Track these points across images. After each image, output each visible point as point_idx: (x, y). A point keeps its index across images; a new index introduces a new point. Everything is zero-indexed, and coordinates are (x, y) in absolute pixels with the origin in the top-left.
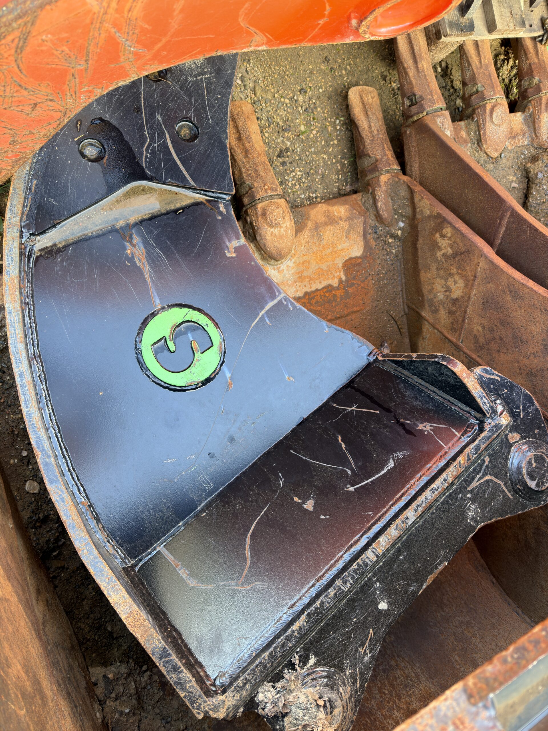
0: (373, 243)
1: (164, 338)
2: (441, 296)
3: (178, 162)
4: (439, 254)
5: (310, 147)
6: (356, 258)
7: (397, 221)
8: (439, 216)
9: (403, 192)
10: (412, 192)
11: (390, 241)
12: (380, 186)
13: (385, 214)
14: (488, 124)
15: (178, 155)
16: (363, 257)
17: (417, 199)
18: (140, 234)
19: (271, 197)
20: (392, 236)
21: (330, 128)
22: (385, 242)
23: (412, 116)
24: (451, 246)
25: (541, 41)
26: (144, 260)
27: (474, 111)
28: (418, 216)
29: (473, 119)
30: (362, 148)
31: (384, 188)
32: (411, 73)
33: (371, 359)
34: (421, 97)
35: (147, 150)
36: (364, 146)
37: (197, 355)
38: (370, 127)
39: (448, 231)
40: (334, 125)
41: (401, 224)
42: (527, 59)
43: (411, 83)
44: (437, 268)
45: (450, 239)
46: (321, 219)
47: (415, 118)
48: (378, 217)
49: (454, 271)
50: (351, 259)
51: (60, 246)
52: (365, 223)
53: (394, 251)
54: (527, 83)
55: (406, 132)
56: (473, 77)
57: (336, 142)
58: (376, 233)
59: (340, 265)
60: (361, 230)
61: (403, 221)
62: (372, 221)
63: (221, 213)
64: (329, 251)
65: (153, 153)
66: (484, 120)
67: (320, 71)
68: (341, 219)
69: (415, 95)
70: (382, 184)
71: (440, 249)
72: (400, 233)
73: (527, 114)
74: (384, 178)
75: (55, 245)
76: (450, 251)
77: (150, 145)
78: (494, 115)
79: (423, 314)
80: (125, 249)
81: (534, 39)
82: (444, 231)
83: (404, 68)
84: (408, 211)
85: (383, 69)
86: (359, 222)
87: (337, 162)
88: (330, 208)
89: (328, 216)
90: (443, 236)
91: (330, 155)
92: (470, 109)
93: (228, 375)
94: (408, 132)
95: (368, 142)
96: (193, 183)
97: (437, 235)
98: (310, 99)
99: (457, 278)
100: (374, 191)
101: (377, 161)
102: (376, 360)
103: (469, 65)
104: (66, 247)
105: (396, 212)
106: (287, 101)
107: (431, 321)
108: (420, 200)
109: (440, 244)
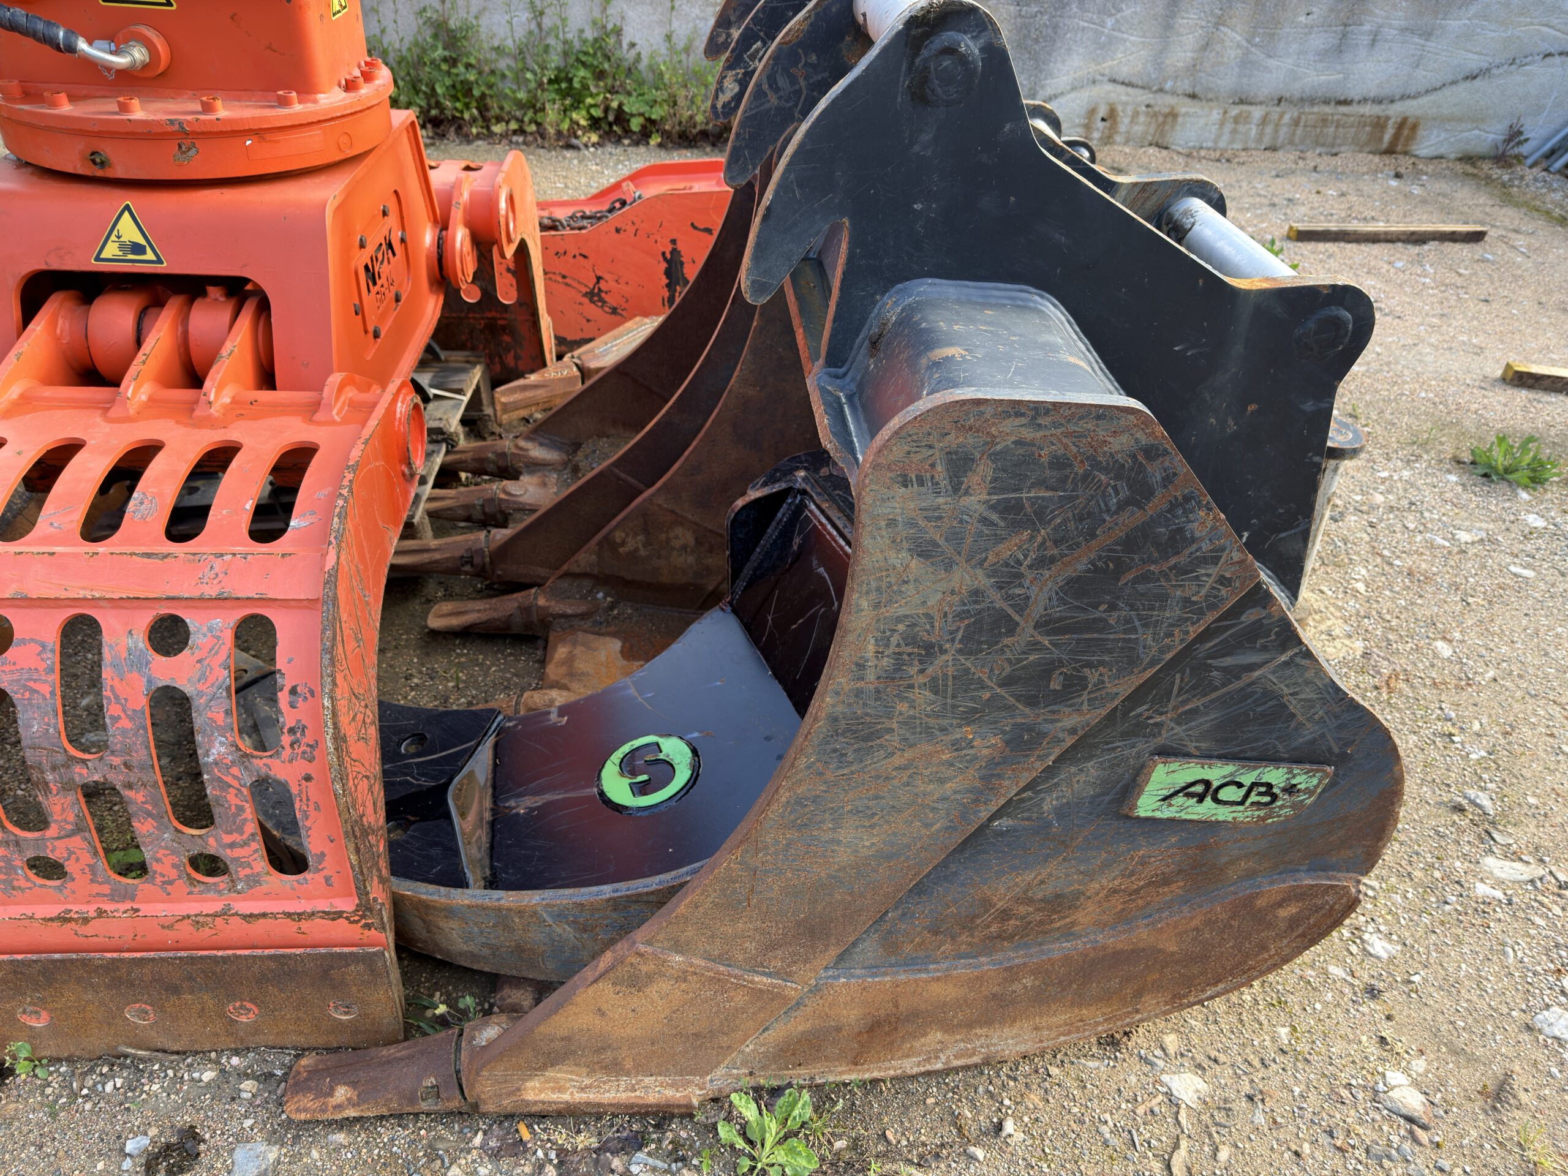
0: (612, 629)
1: (631, 785)
2: (691, 560)
3: (444, 753)
4: (642, 552)
6: (622, 647)
7: (595, 599)
8: (600, 544)
9: (565, 584)
10: (567, 575)
11: (616, 612)
12: (549, 607)
13: (582, 609)
14: (521, 499)
15: (436, 753)
16: (624, 640)
17: (577, 570)
18: (507, 799)
19: (517, 703)
20: (611, 607)
22: (615, 617)
23: (484, 565)
24: (636, 535)
25: (453, 446)
26: (538, 798)
27: (502, 512)
28: (596, 571)
29: (510, 514)
30: (498, 623)
31: (553, 603)
32: (437, 556)
33: (729, 609)
34: (467, 550)
35: (417, 780)
36: (499, 620)
37: (661, 756)
38: (479, 611)
41: (600, 595)
42: (466, 461)
43: (447, 559)
44: (658, 558)
46: (563, 670)
47: (488, 560)
48: (583, 616)
49: (663, 536)
50: (622, 652)
51: (488, 872)
52: (585, 631)
53: (629, 611)
54: (492, 466)
55: (499, 576)
56: (466, 507)
58: (601, 623)
60: (591, 637)
61: (598, 593)
62: (588, 624)
63: (516, 726)
64: (603, 669)
65: (423, 775)
66: (515, 502)
68: (570, 652)
69: (462, 557)
70: (547, 604)
71: (637, 550)
72: (609, 599)
73: (524, 470)
74: (542, 602)
75: (484, 878)
76: (641, 537)
77: (413, 777)
78: (514, 492)
79: (711, 588)
80: (518, 814)
81: (448, 452)
82: (618, 540)
83: (429, 563)
84: (587, 583)
86: (581, 636)
88: (555, 661)
89: (563, 664)
90: (623, 544)
92: (499, 516)
93: (696, 735)
94: (500, 572)
95: (495, 615)
96: (472, 743)
97: (621, 550)
99: (672, 535)
100: (552, 615)
101: (519, 607)
102: (730, 603)
103: (450, 509)
104: (492, 867)
105: (584, 597)
107: (720, 578)
108: (579, 566)
109: (632, 548)
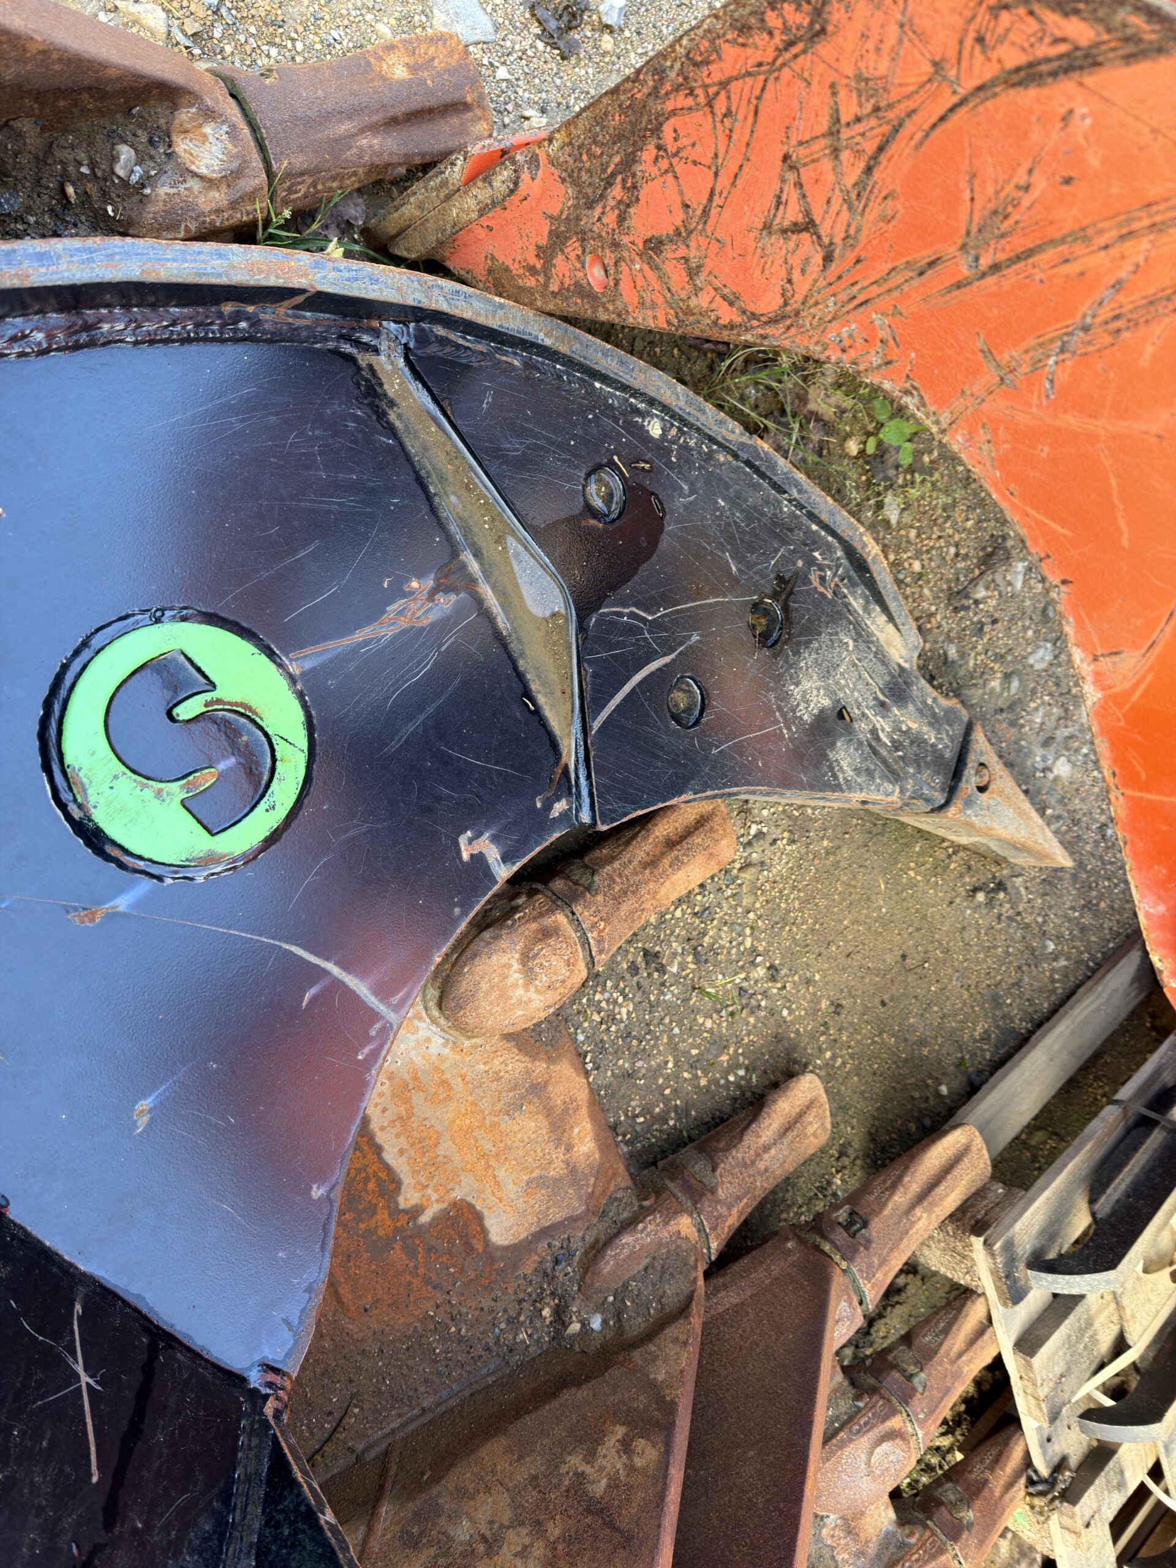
0: (529, 1267)
1: (213, 686)
2: (463, 1531)
3: (627, 688)
4: (575, 1462)
5: (680, 1024)
6: (484, 1232)
7: (600, 1307)
8: (670, 1409)
9: (673, 1291)
10: (683, 1310)
11: (546, 1312)
12: (666, 1223)
13: (608, 1265)
14: (865, 1441)
15: (640, 684)
16: (490, 1252)
17: (671, 1332)
18: (460, 611)
19: (585, 942)
20: (560, 1314)
21: (724, 1058)
22: (540, 1299)
23: (825, 1237)
24: (614, 1484)
25: (1031, 1482)
26: (403, 624)
27: (873, 1391)
28: (637, 1356)
29: (858, 1397)
30: (722, 1145)
31: (665, 1234)
32: (900, 1198)
33: (255, 1379)
34: (869, 1241)
35: (632, 615)
36: (727, 1149)
37: (176, 791)
38: (766, 1148)
39: (647, 1453)
40: (733, 1066)
41: (596, 1323)
42: (992, 1468)
43: (883, 1205)
44: (535, 1478)
45: (631, 1469)
46: (558, 1094)
47: (827, 1247)
48: (597, 1249)
49: (554, 1531)
50: (479, 1218)
51: (392, 416)
52: (573, 1219)
53: (523, 1336)
54: (952, 1497)
55: (787, 1239)
56: (928, 1355)
57: (703, 1082)
58: (557, 1262)
59: (457, 1195)
60: (556, 1215)
61: (605, 1322)
62: (580, 1238)
63: (548, 807)
64: (488, 1146)
65: (631, 630)
66: (869, 1427)
67: (815, 1000)
68: (569, 1148)
69: (865, 1225)
70: (673, 1227)
71: (590, 1457)
72: (575, 1327)
73: (900, 1533)
74: (685, 1224)
75: (392, 403)
76: (599, 1488)
77: (644, 620)
78: (886, 1446)
79: (385, 1509)
80: (420, 576)
81: (1028, 1462)
82: (640, 1444)
83: (900, 1178)
84: (636, 1324)
85: (856, 1144)
86: (572, 1203)
87: (666, 1100)
88: (584, 1112)
89: (566, 1111)
90: (626, 1446)
91: (676, 1076)
92: (871, 1381)
93: (122, 903)
94: (790, 1245)
95: (739, 1154)
96: (596, 725)
97: (620, 1431)
98: (765, 994)
99: (539, 1549)
100: (651, 1211)
101: (713, 1191)
102: (257, 1398)
103: (946, 1331)
104: (392, 431)
105: (621, 1293)
106: (748, 943)
107: (375, 1545)
108: (676, 1340)
109: (602, 1451)
